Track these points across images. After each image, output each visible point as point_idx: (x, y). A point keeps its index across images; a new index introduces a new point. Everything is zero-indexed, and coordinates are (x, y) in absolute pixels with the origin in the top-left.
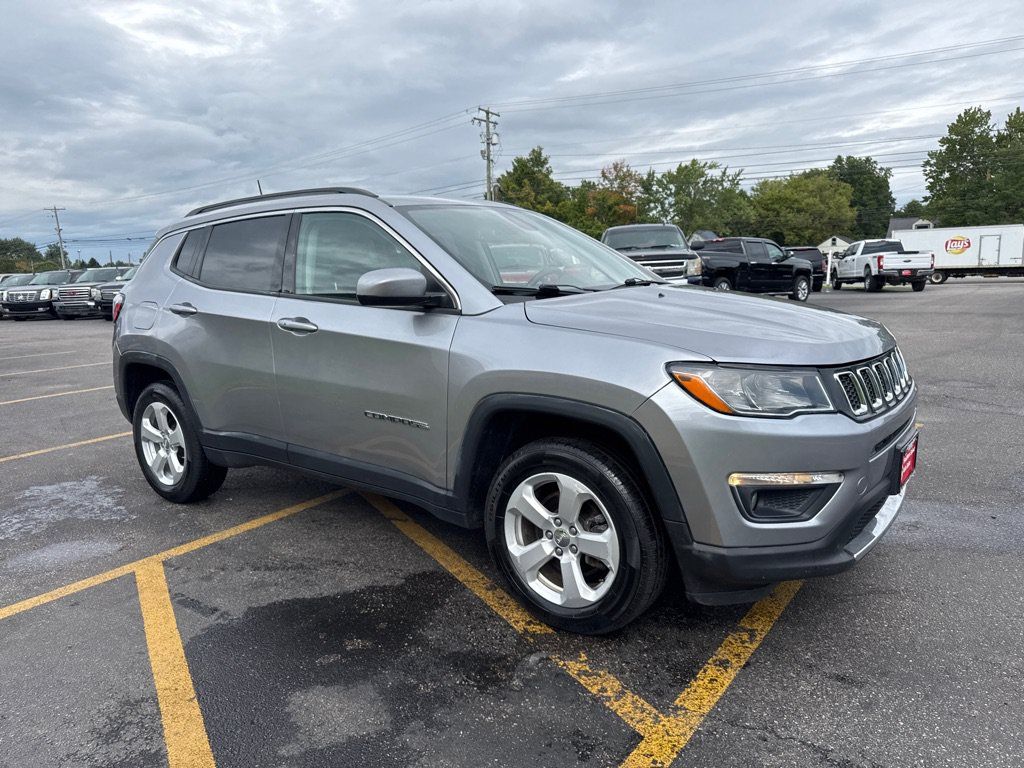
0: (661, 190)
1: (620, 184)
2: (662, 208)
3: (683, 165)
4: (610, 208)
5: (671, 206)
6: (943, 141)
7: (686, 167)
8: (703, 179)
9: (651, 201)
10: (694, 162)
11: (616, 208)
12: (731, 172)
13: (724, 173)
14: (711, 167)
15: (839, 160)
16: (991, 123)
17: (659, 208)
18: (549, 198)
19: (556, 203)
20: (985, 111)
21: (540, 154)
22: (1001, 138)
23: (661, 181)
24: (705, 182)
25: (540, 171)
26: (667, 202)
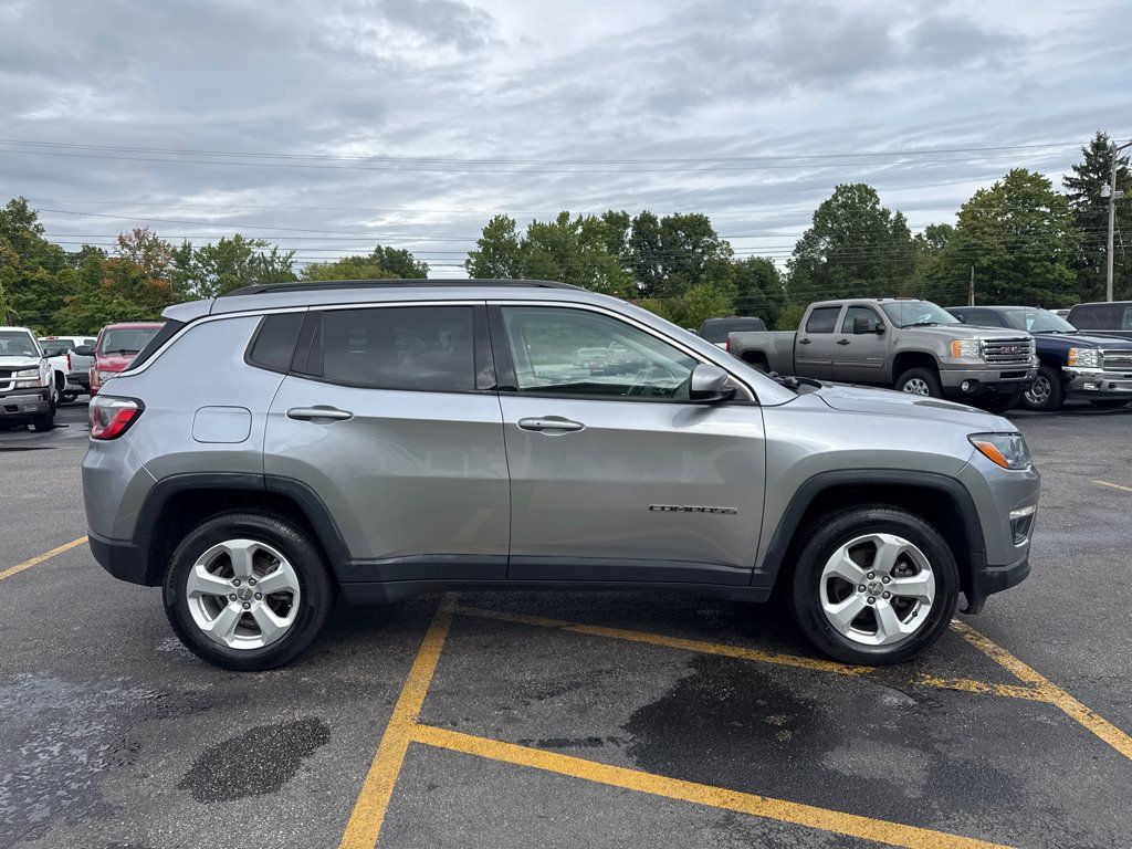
0: (200, 265)
1: (146, 255)
2: (203, 285)
3: (226, 240)
4: (135, 282)
5: (213, 284)
6: (480, 242)
7: (230, 243)
8: (249, 258)
9: (189, 277)
10: (238, 238)
11: (143, 282)
12: (282, 254)
13: (274, 253)
14: (259, 245)
15: (379, 250)
16: (516, 231)
17: (200, 286)
18: (42, 264)
19: (54, 271)
20: (511, 219)
21: (24, 207)
22: (525, 245)
23: (201, 256)
24: (251, 262)
25: (25, 229)
26: (208, 279)
